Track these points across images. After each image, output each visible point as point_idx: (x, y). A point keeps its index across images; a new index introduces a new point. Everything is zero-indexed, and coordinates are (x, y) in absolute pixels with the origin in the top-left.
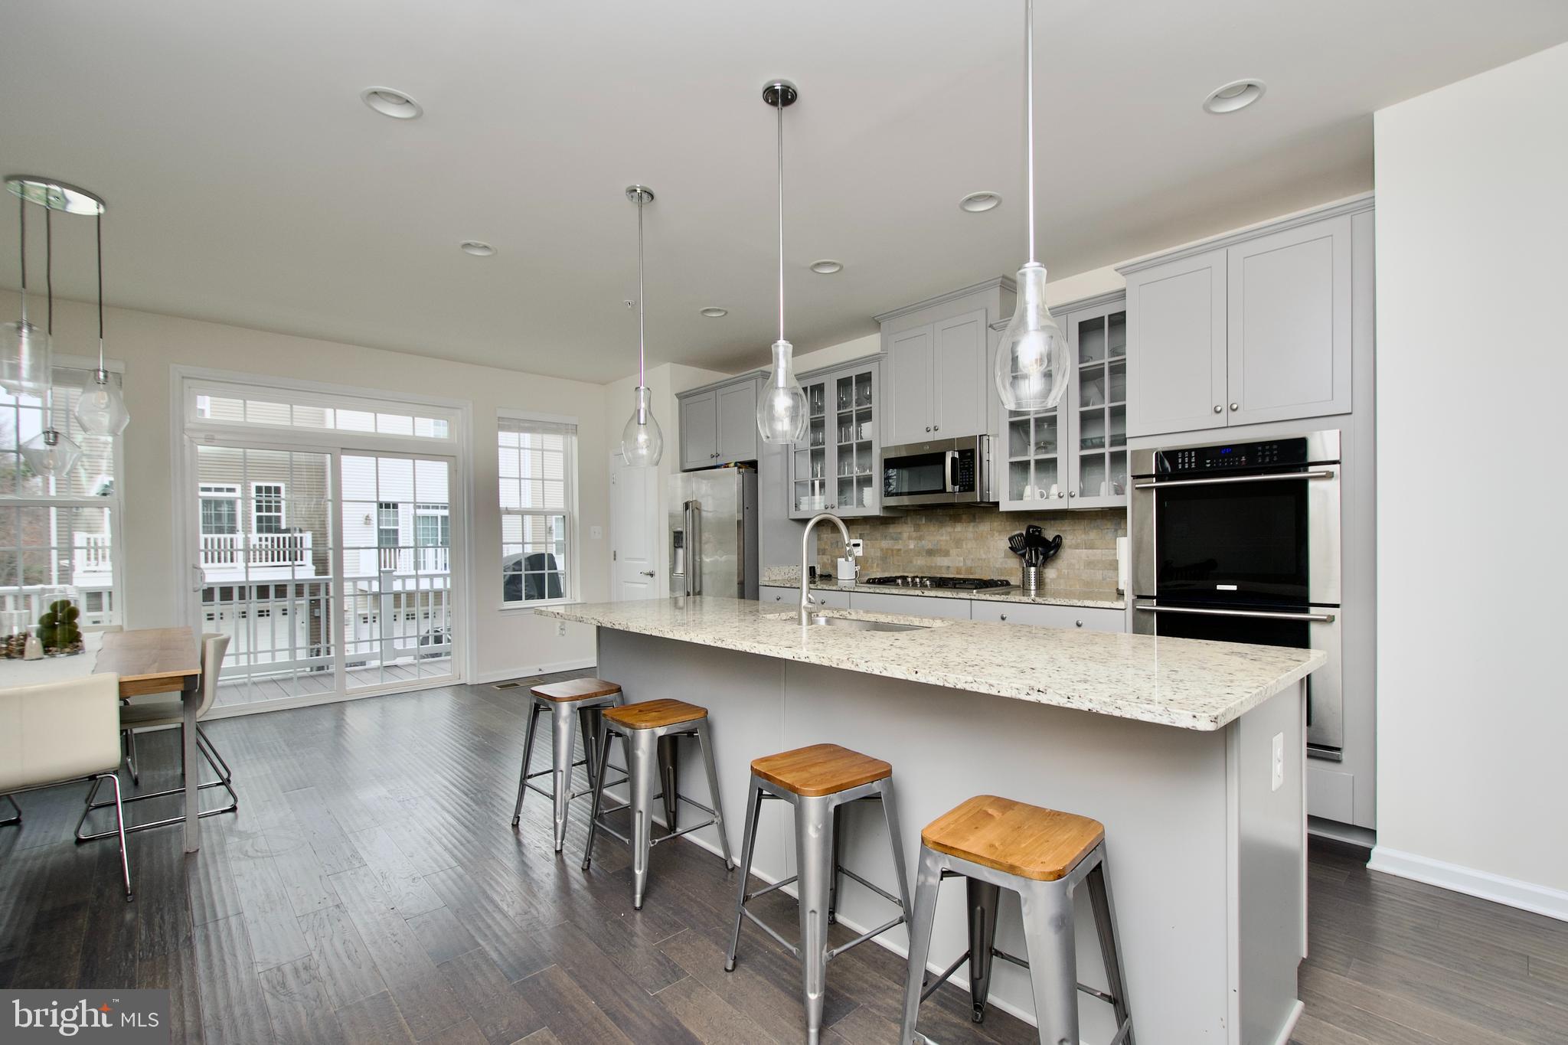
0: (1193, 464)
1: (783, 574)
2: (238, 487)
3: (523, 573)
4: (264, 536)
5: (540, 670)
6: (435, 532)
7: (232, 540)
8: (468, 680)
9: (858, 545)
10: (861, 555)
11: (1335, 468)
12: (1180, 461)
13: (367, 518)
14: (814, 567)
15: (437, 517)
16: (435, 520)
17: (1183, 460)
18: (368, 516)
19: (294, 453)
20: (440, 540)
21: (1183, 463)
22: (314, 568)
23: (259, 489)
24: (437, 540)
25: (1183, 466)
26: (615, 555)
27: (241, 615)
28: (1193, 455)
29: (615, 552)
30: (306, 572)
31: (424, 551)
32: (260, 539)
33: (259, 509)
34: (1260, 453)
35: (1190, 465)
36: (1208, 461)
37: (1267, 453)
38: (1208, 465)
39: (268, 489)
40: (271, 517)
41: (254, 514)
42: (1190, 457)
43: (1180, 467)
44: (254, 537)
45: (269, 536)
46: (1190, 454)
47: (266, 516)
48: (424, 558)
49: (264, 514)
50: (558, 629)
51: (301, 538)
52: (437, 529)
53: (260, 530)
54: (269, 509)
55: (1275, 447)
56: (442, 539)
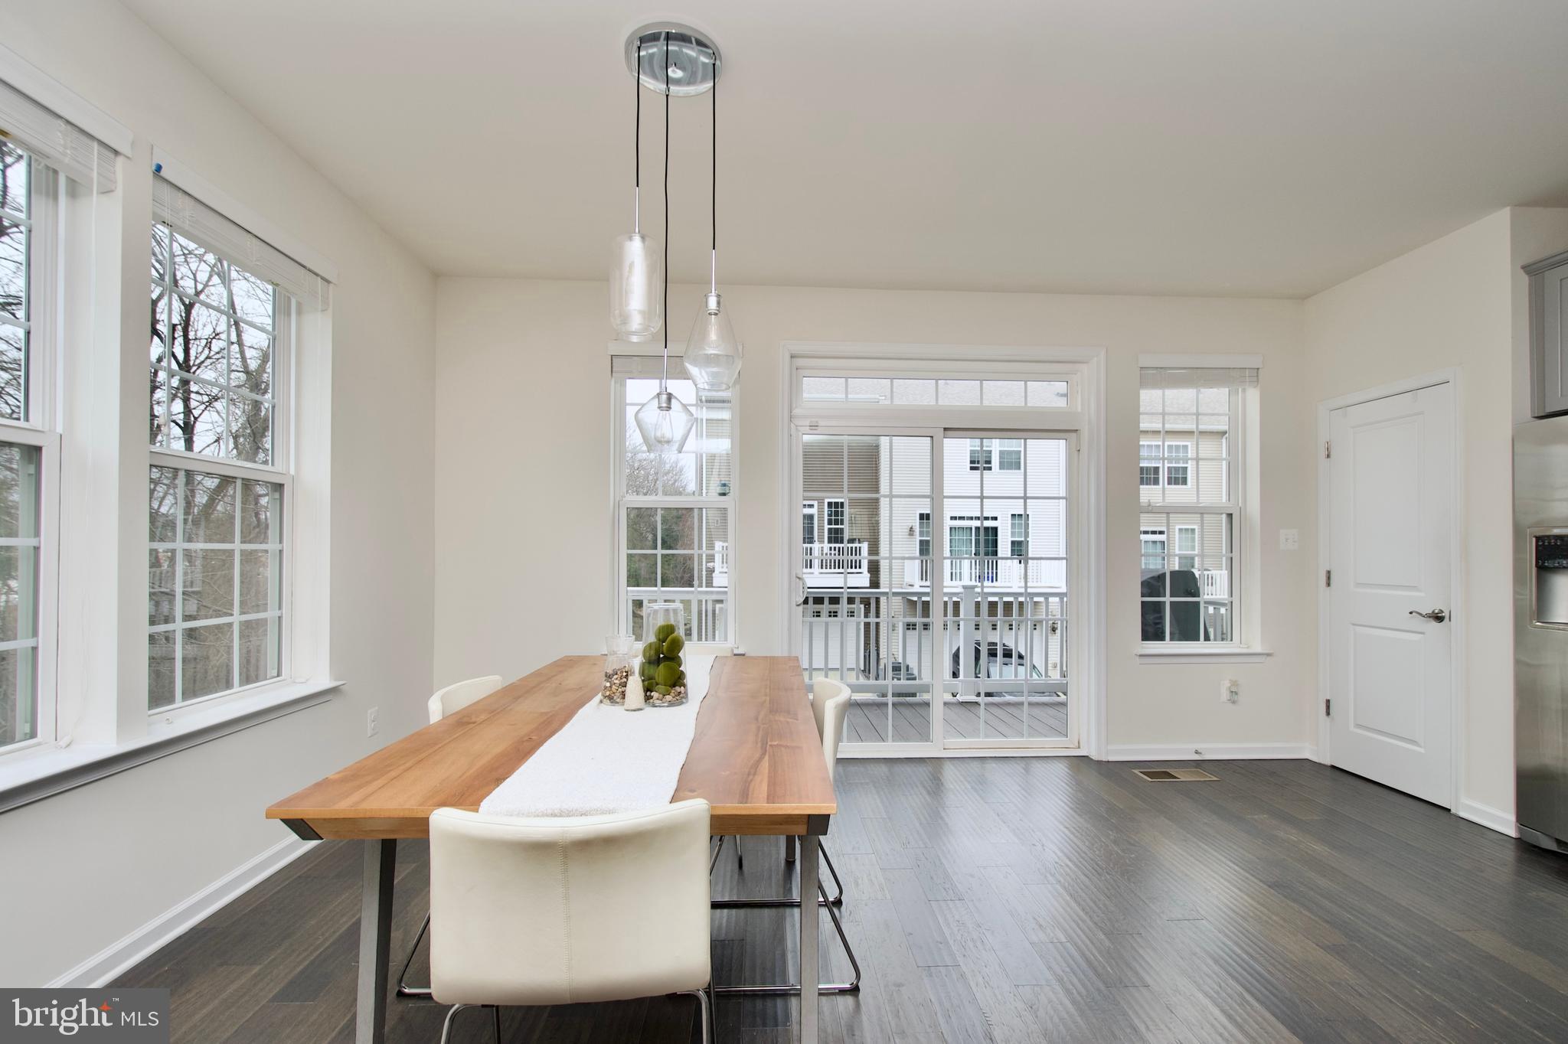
2: (815, 503)
3: (1167, 599)
4: (833, 545)
5: (1197, 752)
6: (969, 544)
7: (811, 549)
8: (1093, 750)
13: (911, 529)
15: (971, 528)
16: (969, 531)
18: (911, 528)
19: (894, 438)
20: (973, 552)
22: (869, 575)
23: (830, 504)
24: (971, 551)
26: (1329, 578)
27: (815, 614)
29: (1329, 572)
30: (861, 579)
31: (960, 562)
32: (831, 548)
33: (830, 523)
39: (836, 504)
40: (838, 529)
41: (827, 527)
44: (826, 546)
45: (837, 545)
47: (835, 529)
48: (960, 569)
49: (833, 526)
51: (860, 548)
52: (971, 540)
53: (830, 541)
54: (836, 523)
56: (976, 550)
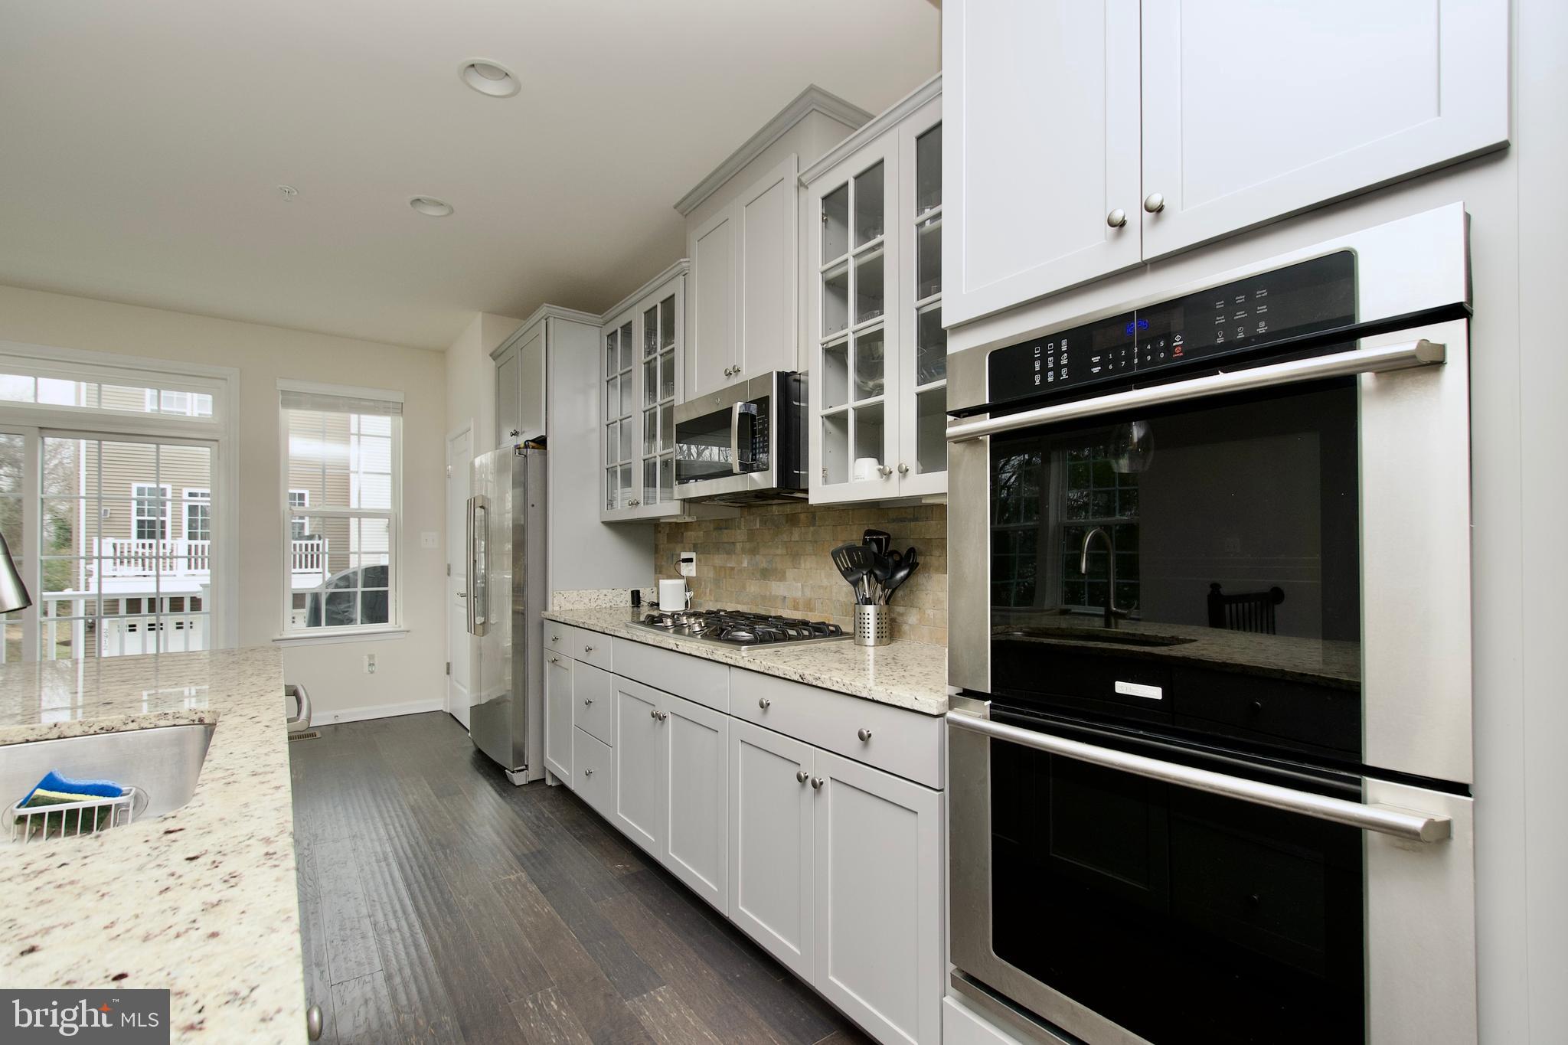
0: (1064, 371)
1: (587, 601)
5: (336, 717)
9: (690, 560)
10: (694, 575)
11: (1450, 332)
12: (1037, 367)
14: (638, 592)
17: (1044, 364)
21: (1044, 372)
25: (1044, 378)
26: (449, 570)
28: (1064, 348)
29: (449, 565)
34: (1220, 320)
35: (1057, 375)
36: (1096, 359)
37: (1241, 315)
38: (1096, 370)
42: (1058, 355)
43: (1037, 383)
46: (1058, 346)
50: (366, 664)
55: (1262, 293)
